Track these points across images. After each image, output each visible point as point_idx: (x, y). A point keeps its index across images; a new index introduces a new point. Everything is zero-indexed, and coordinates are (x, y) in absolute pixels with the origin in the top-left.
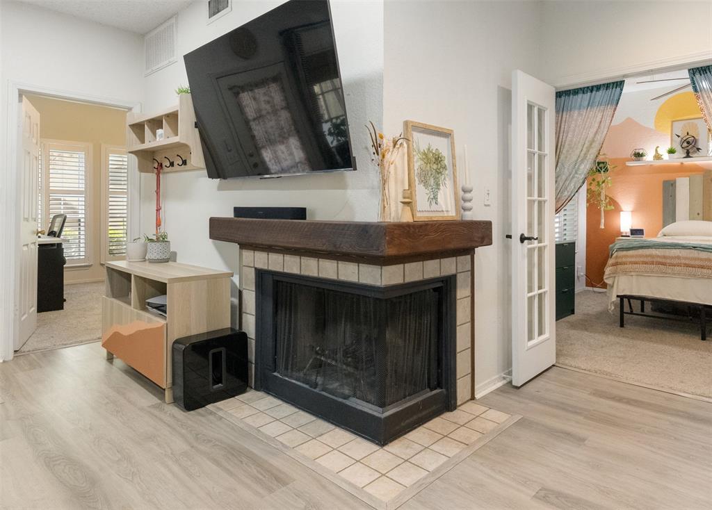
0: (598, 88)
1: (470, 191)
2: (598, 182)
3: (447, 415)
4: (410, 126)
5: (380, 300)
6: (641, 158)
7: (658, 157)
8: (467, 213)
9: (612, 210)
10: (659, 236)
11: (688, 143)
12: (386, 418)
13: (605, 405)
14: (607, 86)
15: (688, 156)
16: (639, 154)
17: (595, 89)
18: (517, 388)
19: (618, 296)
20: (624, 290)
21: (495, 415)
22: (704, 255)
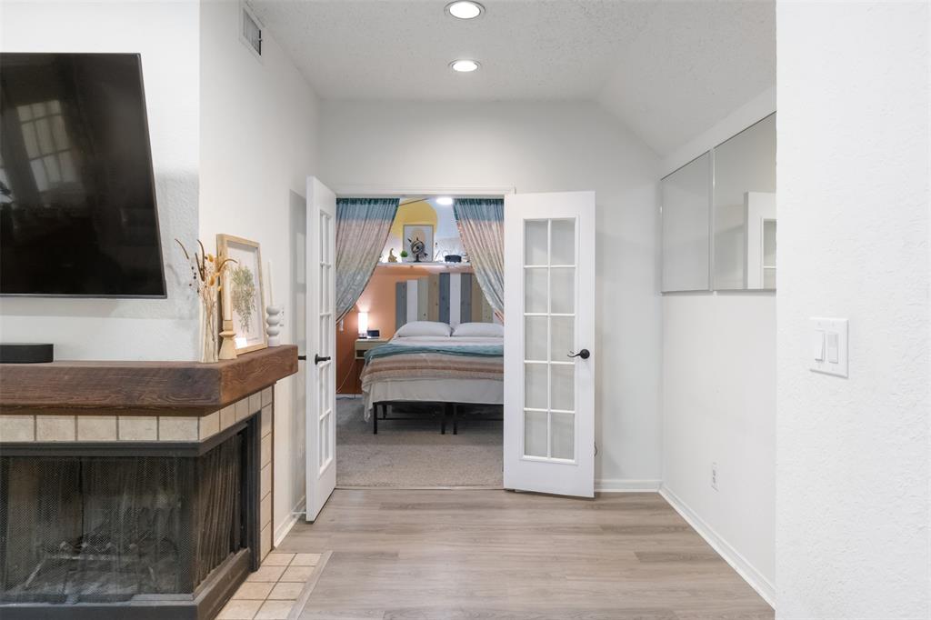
0: (376, 201)
1: (276, 313)
3: (253, 576)
4: (226, 239)
5: (187, 459)
7: (392, 259)
8: (274, 338)
10: (395, 338)
11: (418, 247)
12: (201, 603)
13: (397, 516)
14: (385, 201)
15: (417, 261)
17: (373, 201)
18: (311, 523)
19: (373, 404)
20: (379, 397)
21: (303, 558)
22: (446, 357)
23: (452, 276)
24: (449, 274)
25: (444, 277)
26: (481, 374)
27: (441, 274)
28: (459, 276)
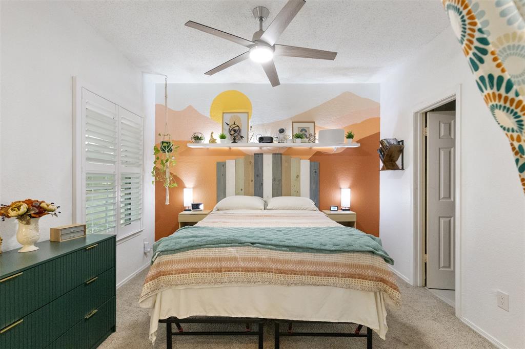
2: (162, 161)
6: (199, 141)
7: (213, 141)
9: (175, 187)
10: (214, 210)
11: (235, 131)
15: (234, 142)
16: (198, 137)
19: (160, 321)
20: (169, 311)
22: (264, 254)
23: (264, 156)
24: (262, 154)
25: (258, 157)
26: (316, 279)
27: (255, 154)
28: (271, 156)
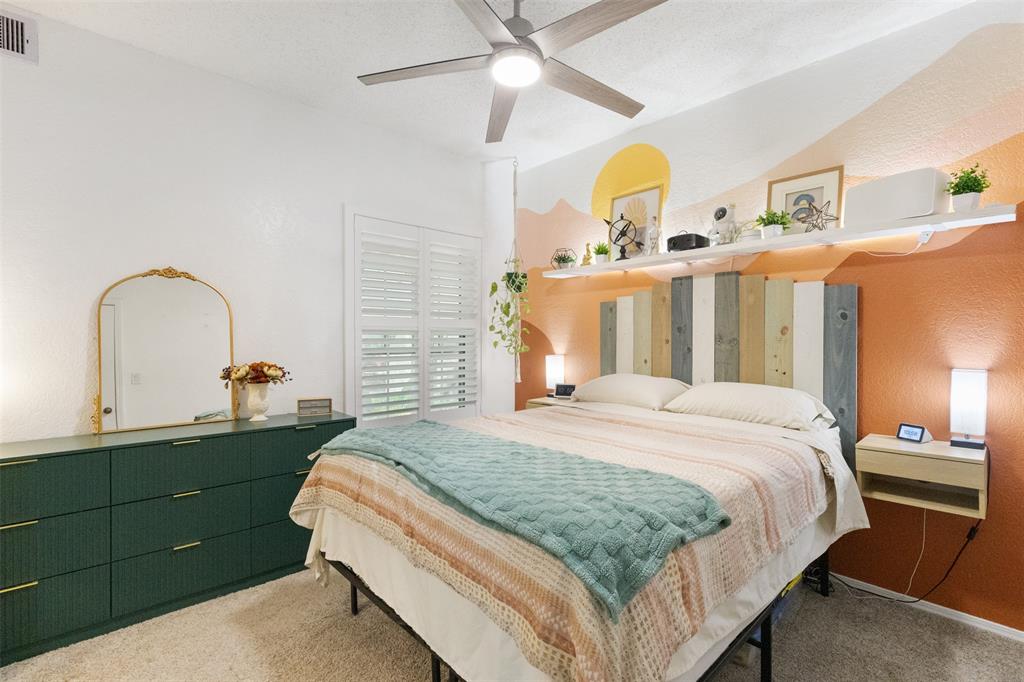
6: (567, 265)
11: (623, 233)
15: (623, 257)
16: (564, 257)
23: (695, 281)
24: (691, 277)
25: (682, 286)
27: (674, 279)
28: (712, 279)
